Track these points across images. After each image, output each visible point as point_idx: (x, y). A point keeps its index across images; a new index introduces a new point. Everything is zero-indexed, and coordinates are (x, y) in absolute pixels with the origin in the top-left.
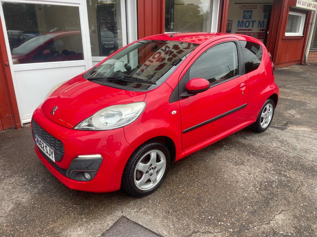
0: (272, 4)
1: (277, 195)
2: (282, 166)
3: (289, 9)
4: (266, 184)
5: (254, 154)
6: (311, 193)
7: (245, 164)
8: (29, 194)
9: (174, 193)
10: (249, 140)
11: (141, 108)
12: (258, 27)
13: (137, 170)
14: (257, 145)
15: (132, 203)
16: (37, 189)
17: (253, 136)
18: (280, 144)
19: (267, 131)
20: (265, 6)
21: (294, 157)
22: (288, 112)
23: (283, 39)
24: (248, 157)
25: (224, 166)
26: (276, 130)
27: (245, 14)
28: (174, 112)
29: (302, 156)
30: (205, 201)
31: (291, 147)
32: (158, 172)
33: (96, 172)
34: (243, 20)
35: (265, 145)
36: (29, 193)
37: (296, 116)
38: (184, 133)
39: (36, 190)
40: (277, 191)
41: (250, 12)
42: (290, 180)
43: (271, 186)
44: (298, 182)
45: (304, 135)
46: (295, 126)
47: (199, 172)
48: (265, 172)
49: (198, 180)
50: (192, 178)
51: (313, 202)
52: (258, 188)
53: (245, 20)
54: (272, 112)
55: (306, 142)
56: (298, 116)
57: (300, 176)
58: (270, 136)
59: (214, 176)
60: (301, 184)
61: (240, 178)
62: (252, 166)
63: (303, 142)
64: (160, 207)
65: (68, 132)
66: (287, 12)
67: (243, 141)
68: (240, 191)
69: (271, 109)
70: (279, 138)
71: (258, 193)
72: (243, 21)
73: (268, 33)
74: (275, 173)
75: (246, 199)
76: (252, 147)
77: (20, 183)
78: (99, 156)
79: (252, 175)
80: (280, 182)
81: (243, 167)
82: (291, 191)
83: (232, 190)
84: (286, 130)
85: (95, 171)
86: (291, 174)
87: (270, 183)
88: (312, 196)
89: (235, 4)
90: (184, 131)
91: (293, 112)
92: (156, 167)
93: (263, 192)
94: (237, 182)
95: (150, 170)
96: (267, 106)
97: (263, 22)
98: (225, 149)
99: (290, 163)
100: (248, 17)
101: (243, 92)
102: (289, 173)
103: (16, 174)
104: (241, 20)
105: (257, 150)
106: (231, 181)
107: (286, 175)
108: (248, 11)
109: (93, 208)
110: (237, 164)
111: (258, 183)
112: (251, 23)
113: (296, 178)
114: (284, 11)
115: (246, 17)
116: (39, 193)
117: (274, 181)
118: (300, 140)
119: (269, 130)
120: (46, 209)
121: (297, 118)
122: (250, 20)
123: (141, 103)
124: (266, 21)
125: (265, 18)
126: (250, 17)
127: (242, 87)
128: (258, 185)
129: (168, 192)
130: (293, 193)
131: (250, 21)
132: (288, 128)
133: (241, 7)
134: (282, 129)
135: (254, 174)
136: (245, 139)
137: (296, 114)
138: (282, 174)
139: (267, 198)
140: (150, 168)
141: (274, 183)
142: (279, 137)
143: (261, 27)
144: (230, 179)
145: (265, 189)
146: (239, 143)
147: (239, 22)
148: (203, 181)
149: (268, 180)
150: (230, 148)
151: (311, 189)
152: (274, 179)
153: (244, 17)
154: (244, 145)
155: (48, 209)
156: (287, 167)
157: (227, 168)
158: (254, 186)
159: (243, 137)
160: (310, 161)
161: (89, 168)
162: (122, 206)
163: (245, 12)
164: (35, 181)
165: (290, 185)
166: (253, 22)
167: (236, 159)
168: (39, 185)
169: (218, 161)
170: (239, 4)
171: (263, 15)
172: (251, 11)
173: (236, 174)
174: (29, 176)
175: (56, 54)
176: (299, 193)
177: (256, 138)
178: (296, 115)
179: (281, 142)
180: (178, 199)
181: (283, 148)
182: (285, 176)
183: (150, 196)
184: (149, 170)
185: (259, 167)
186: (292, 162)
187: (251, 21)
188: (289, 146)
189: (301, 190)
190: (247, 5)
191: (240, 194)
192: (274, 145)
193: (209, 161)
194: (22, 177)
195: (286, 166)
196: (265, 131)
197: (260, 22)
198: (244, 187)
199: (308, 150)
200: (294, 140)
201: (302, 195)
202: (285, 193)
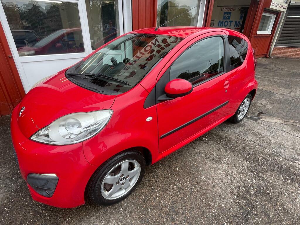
0: (249, 7)
1: (255, 207)
2: (258, 165)
3: (263, 10)
4: (244, 189)
5: (230, 148)
6: (293, 206)
7: (223, 162)
8: (6, 192)
9: (148, 199)
10: (226, 131)
11: (107, 118)
12: (235, 26)
13: (105, 184)
14: (233, 137)
15: (101, 213)
16: (16, 185)
17: (229, 127)
18: (254, 137)
19: (242, 122)
20: (242, 8)
21: (270, 154)
22: (260, 102)
23: (255, 37)
24: (225, 153)
25: (202, 164)
26: (250, 121)
27: (225, 16)
28: (149, 119)
29: (277, 154)
30: (179, 212)
31: (265, 141)
32: (130, 180)
35: (241, 138)
36: (6, 190)
37: (267, 106)
38: (161, 138)
39: (14, 187)
40: (256, 201)
41: (229, 14)
42: (268, 186)
43: (249, 193)
44: (277, 188)
45: (277, 128)
46: (267, 117)
47: (176, 170)
48: (242, 173)
49: (175, 182)
50: (168, 179)
51: (297, 220)
52: (236, 195)
53: (224, 21)
55: (279, 136)
56: (269, 106)
57: (278, 180)
58: (245, 128)
59: (191, 177)
60: (281, 191)
61: (217, 181)
62: (229, 164)
63: (276, 136)
64: (130, 219)
66: (261, 13)
67: (220, 133)
68: (217, 199)
69: (248, 103)
70: (253, 130)
71: (234, 201)
72: (223, 21)
73: (243, 31)
74: (252, 174)
75: (223, 211)
76: (229, 140)
77: (4, 175)
79: (229, 177)
80: (259, 187)
81: (220, 165)
82: (271, 202)
83: (208, 198)
84: (259, 121)
86: (268, 176)
87: (248, 187)
88: (295, 210)
89: (218, 6)
91: (263, 102)
92: (128, 176)
93: (242, 202)
94: (214, 186)
95: (121, 180)
96: (246, 100)
97: (239, 22)
98: (204, 142)
99: (266, 162)
100: (227, 18)
101: (226, 90)
102: (266, 175)
104: (221, 20)
105: (233, 144)
106: (208, 184)
107: (264, 177)
108: (227, 13)
109: (60, 217)
110: (214, 161)
111: (235, 188)
112: (229, 23)
113: (275, 182)
114: (259, 12)
115: (226, 18)
116: (16, 191)
117: (252, 186)
118: (274, 134)
121: (268, 109)
122: (228, 20)
123: (107, 110)
124: (241, 21)
125: (241, 18)
126: (229, 18)
128: (235, 192)
129: (142, 197)
130: (273, 205)
131: (229, 21)
132: (261, 119)
133: (222, 9)
134: (256, 120)
135: (231, 175)
136: (223, 130)
137: (267, 104)
138: (259, 176)
139: (246, 211)
140: (121, 179)
141: (252, 188)
142: (253, 129)
143: (237, 26)
144: (207, 182)
145: (243, 198)
146: (216, 135)
147: (220, 22)
148: (180, 184)
149: (245, 184)
150: (208, 140)
151: (293, 200)
152: (252, 183)
153: (224, 18)
154: (221, 138)
155: (16, 215)
156: (264, 166)
157: (205, 167)
158: (232, 192)
159: (220, 128)
160: (286, 159)
162: (90, 216)
163: (225, 13)
164: (18, 174)
165: (268, 192)
166: (231, 22)
167: (213, 155)
168: (20, 180)
169: (196, 156)
170: (222, 7)
171: (239, 16)
172: (230, 13)
173: (213, 175)
176: (280, 205)
177: (232, 129)
178: (267, 105)
179: (256, 135)
180: (151, 209)
181: (258, 142)
182: (263, 179)
184: (120, 180)
185: (236, 166)
186: (268, 160)
187: (230, 21)
188: (263, 140)
189: (281, 200)
190: (228, 7)
191: (216, 203)
192: (250, 138)
193: (187, 157)
195: (262, 165)
196: (241, 122)
197: (236, 22)
198: (221, 193)
199: (282, 145)
200: (268, 133)
201: (283, 208)
202: (265, 205)
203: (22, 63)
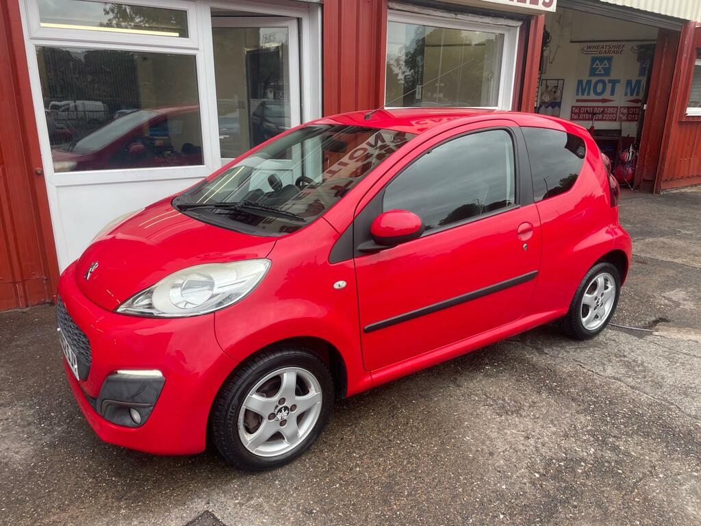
0: (655, 42)
1: (578, 494)
2: (613, 424)
3: (695, 54)
4: (562, 464)
5: (551, 390)
6: (668, 495)
7: (524, 414)
8: (32, 446)
9: (337, 469)
10: (551, 356)
12: (626, 94)
13: (247, 411)
14: (567, 368)
15: (235, 484)
16: (50, 435)
17: (562, 347)
18: (623, 371)
19: (601, 338)
20: (641, 47)
21: (650, 405)
22: (667, 294)
23: (681, 123)
24: (535, 398)
25: (472, 414)
26: (623, 337)
27: (594, 66)
28: (340, 284)
29: (672, 404)
30: (401, 492)
31: (650, 379)
33: (152, 408)
34: (590, 78)
35: (585, 370)
36: (32, 443)
37: (684, 305)
38: (365, 331)
39: (47, 438)
40: (584, 485)
41: (606, 62)
42: (625, 461)
43: (573, 471)
44: (643, 466)
45: (692, 353)
46: (675, 330)
47: (408, 423)
48: (566, 436)
49: (401, 443)
50: (387, 437)
51: (669, 518)
52: (538, 473)
53: (594, 79)
54: (614, 292)
55: (691, 370)
56: (689, 306)
57: (653, 451)
58: (605, 350)
59: (439, 437)
60: (651, 472)
61: (500, 446)
62: (538, 418)
63: (683, 369)
64: (294, 497)
65: (103, 318)
66: (691, 61)
67: (535, 358)
68: (491, 477)
69: (611, 287)
70: (625, 356)
71: (534, 484)
72: (589, 82)
73: (645, 108)
74: (592, 439)
75: (501, 496)
76: (552, 373)
77: (22, 419)
78: (156, 374)
79: (532, 441)
80: (598, 462)
81: (517, 419)
82: (619, 488)
83: (472, 473)
84: (649, 338)
85: (150, 406)
86: (632, 446)
87: (572, 463)
88: (670, 502)
89: (571, 42)
90: (366, 327)
91: (678, 295)
92: (294, 407)
93: (549, 485)
94: (491, 454)
95: (280, 411)
96: (600, 279)
97: (638, 82)
98: (487, 375)
99: (637, 419)
100: (603, 72)
101: (525, 245)
102: (626, 441)
103: (19, 399)
104: (585, 78)
105: (562, 380)
106: (478, 451)
107: (618, 446)
108: (602, 60)
109: (149, 487)
110: (503, 411)
111: (541, 460)
112: (609, 86)
113: (641, 455)
114: (683, 58)
115: (597, 73)
116: (52, 445)
117: (582, 459)
118: (678, 364)
119: (605, 336)
120: (55, 479)
121: (685, 310)
122: (606, 79)
123: (260, 261)
124: (644, 80)
125: (642, 73)
126: (607, 72)
127: (524, 232)
128: (540, 467)
129: (325, 465)
130: (624, 492)
131: (607, 82)
132: (656, 333)
133: (585, 49)
134: (640, 335)
135: (539, 439)
136: (541, 352)
137: (685, 300)
138: (607, 444)
139: (554, 498)
140: (279, 408)
141: (582, 464)
142: (626, 354)
143: (631, 95)
144: (477, 446)
145: (554, 478)
146: (522, 361)
147: (580, 82)
148: (412, 446)
149: (568, 456)
150: (498, 372)
151: (672, 486)
152: (585, 454)
153: (593, 72)
154: (534, 368)
156: (625, 427)
157: (477, 420)
158: (531, 468)
159: (537, 349)
160: (690, 415)
161: (136, 398)
162: (212, 488)
163: (594, 60)
164: (52, 417)
165: (621, 471)
166: (614, 82)
167: (504, 400)
168: (57, 428)
169: (460, 400)
170: (581, 44)
171: (637, 66)
172: (610, 59)
173: (494, 435)
174: (44, 406)
175: (169, 152)
176: (638, 494)
177: (568, 352)
178: (685, 302)
179: (628, 365)
180: (341, 484)
181: (630, 380)
182: (615, 449)
183: (280, 472)
184: (276, 411)
185: (556, 423)
186: (642, 415)
187: (610, 81)
188: (645, 377)
189: (645, 485)
190: (601, 44)
191: (489, 484)
192: (610, 371)
193: (438, 400)
194: (30, 406)
195: (624, 423)
196: (596, 338)
197: (629, 83)
198: (505, 468)
199: (691, 388)
200: (662, 363)
201: (645, 499)
202: (603, 491)
203: (57, 187)
